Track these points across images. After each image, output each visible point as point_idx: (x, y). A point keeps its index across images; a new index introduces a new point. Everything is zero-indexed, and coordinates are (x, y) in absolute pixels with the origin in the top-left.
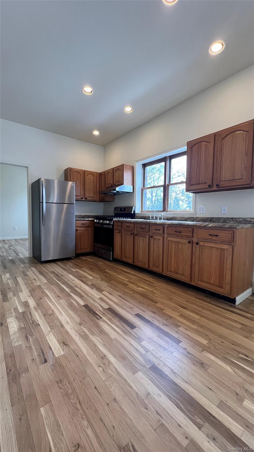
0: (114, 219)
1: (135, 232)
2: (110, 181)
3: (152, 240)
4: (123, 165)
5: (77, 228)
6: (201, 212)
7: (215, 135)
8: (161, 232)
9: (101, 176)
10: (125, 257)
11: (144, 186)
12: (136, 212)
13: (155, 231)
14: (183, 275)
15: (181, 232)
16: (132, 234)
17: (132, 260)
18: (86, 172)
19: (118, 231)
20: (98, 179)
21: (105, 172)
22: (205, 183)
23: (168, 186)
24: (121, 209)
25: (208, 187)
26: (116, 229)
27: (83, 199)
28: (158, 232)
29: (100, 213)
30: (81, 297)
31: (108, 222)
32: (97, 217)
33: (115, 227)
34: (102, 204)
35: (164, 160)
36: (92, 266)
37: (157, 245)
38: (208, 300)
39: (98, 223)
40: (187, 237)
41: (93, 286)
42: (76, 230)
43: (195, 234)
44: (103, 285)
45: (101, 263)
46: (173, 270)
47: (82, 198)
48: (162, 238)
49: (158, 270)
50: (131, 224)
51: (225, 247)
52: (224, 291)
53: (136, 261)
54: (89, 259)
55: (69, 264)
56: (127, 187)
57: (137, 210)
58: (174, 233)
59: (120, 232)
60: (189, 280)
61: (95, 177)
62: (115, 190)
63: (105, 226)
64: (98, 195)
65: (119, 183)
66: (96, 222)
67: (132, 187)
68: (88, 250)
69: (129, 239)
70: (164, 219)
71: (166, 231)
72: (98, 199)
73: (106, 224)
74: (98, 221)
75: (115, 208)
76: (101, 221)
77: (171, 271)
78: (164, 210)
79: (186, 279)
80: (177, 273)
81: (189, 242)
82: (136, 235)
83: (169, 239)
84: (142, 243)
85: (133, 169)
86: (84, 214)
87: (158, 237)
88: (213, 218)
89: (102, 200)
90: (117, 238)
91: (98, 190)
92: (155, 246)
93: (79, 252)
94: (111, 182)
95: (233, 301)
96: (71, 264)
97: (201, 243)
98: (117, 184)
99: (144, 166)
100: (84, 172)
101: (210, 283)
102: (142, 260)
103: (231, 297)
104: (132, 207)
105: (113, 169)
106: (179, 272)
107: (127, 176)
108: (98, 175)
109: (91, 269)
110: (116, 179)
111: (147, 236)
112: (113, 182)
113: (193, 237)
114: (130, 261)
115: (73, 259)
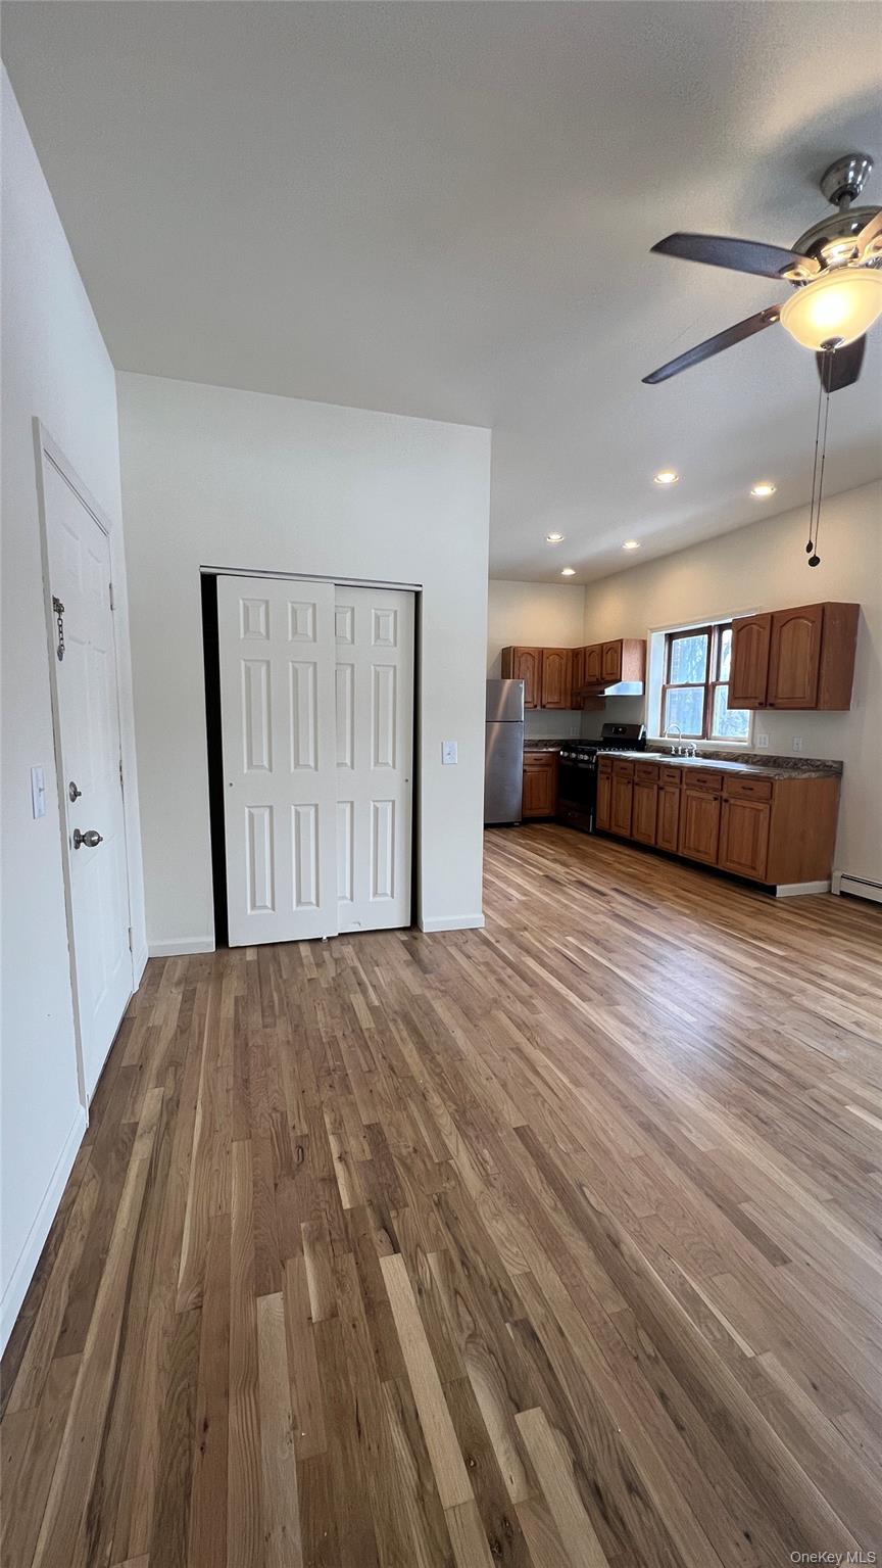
0: (599, 753)
1: (636, 779)
2: (594, 670)
3: (662, 793)
4: (622, 640)
5: (527, 768)
6: (762, 746)
7: (772, 617)
8: (677, 780)
9: (577, 658)
10: (617, 825)
11: (668, 682)
12: (649, 737)
13: (667, 779)
14: (706, 853)
15: (705, 782)
16: (629, 782)
17: (629, 832)
18: (545, 651)
19: (605, 776)
20: (570, 664)
21: (585, 648)
22: (756, 698)
23: (714, 685)
24: (616, 727)
25: (757, 705)
26: (602, 772)
27: (539, 708)
28: (671, 779)
29: (572, 734)
30: (540, 869)
31: (586, 758)
32: (566, 745)
33: (600, 768)
34: (577, 715)
35: (708, 631)
36: (553, 839)
37: (670, 804)
38: (738, 890)
39: (568, 758)
40: (715, 790)
41: (555, 861)
42: (524, 771)
43: (725, 786)
44: (572, 861)
45: (570, 835)
46: (692, 846)
47: (536, 706)
48: (678, 790)
49: (671, 847)
50: (627, 764)
51: (761, 806)
52: (758, 875)
53: (635, 833)
54: (546, 827)
55: (512, 834)
56: (629, 686)
57: (652, 732)
58: (696, 783)
59: (608, 778)
60: (714, 861)
61: (564, 662)
62: (603, 692)
63: (581, 765)
64: (569, 698)
65: (613, 677)
66: (562, 756)
67: (641, 683)
68: (546, 812)
69: (625, 791)
70: (697, 755)
71: (684, 779)
72: (569, 705)
73: (583, 761)
74: (566, 754)
75: (606, 726)
76: (574, 755)
77: (690, 848)
78: (705, 735)
79: (708, 859)
80: (699, 851)
81: (716, 799)
82: (637, 784)
83: (688, 792)
84: (646, 797)
85: (644, 645)
86: (537, 737)
87: (671, 790)
88: (779, 757)
89: (576, 707)
90: (603, 788)
91: (569, 686)
92: (667, 805)
93: (528, 813)
94: (597, 673)
95: (772, 891)
96: (516, 834)
97: (732, 801)
98: (608, 678)
99: (670, 637)
100: (541, 652)
101: (740, 864)
102: (645, 830)
103: (767, 884)
104: (640, 726)
105: (602, 645)
106: (701, 849)
107: (630, 663)
108: (570, 654)
109: (552, 843)
110: (608, 667)
111: (656, 787)
112: (602, 674)
113: (722, 789)
114: (625, 833)
115: (517, 826)
